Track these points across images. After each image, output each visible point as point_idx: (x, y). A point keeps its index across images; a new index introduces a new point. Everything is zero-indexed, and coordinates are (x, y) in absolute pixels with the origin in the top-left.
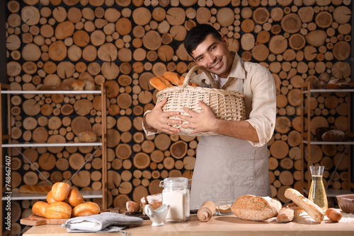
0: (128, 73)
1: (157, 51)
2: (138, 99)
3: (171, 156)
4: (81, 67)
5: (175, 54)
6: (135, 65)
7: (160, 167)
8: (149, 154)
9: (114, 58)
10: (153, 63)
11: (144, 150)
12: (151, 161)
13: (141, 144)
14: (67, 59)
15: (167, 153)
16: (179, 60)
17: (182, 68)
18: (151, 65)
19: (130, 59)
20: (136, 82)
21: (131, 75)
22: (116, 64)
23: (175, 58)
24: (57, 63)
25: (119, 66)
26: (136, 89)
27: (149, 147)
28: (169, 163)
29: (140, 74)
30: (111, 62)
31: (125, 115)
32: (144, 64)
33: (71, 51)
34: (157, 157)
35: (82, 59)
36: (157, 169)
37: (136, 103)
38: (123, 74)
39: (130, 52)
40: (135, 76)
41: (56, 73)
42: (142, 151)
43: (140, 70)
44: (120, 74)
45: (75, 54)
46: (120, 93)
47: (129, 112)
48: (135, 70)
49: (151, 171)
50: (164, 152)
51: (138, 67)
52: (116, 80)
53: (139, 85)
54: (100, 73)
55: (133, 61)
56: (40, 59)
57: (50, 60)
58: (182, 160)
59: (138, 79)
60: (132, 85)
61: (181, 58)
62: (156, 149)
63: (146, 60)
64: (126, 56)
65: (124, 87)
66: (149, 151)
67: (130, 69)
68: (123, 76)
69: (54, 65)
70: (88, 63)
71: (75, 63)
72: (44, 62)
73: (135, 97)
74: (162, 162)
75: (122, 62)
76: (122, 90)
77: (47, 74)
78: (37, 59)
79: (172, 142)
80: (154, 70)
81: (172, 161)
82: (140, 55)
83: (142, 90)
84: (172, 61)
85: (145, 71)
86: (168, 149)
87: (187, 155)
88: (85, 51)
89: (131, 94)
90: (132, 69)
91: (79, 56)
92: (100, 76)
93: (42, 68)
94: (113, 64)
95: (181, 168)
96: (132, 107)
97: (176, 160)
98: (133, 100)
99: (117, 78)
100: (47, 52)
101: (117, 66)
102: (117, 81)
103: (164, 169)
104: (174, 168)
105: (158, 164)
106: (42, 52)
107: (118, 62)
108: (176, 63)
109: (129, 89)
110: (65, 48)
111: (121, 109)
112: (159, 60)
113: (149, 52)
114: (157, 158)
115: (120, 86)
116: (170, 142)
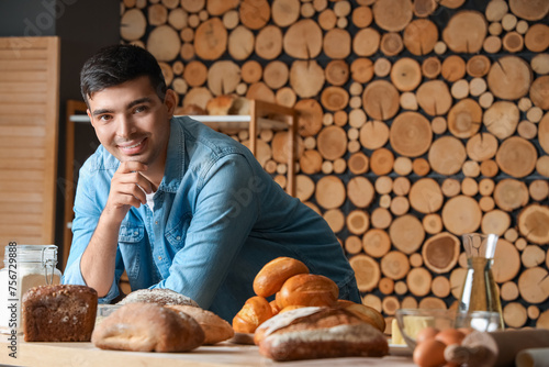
0: (342, 82)
1: (401, 33)
2: (358, 140)
3: (423, 266)
4: (251, 72)
5: (440, 39)
6: (356, 66)
7: (401, 288)
8: (378, 260)
9: (315, 52)
10: (392, 61)
11: (368, 249)
12: (382, 276)
13: (361, 237)
14: (226, 56)
15: (416, 260)
16: (449, 52)
17: (453, 70)
18: (388, 64)
19: (346, 52)
20: (356, 102)
21: (346, 86)
22: (319, 63)
23: (440, 48)
24: (208, 64)
25: (324, 68)
26: (357, 118)
27: (378, 245)
28: (419, 282)
29: (364, 86)
30: (309, 60)
31: (333, 173)
32: (374, 62)
33: (235, 38)
34: (394, 266)
35: (253, 56)
36: (393, 294)
37: (354, 147)
38: (331, 85)
39: (346, 36)
40: (355, 89)
41: (205, 85)
42: (362, 252)
43: (366, 76)
44: (326, 85)
45: (241, 44)
46: (323, 126)
47: (340, 166)
48: (356, 75)
49: (382, 297)
50: (408, 256)
51: (361, 71)
52: (317, 98)
53: (362, 108)
54: (288, 84)
55: (352, 57)
56: (179, 58)
57: (197, 58)
58: (447, 275)
59: (361, 96)
60: (348, 109)
61: (453, 47)
62: (393, 248)
63: (378, 54)
64: (338, 46)
65: (333, 113)
66: (377, 253)
67: (346, 75)
68: (330, 89)
69: (202, 68)
70: (264, 63)
71: (240, 63)
72: (185, 63)
73: (353, 134)
74: (404, 279)
75: (330, 60)
76: (328, 119)
77: (190, 88)
78: (172, 56)
79: (427, 236)
80: (395, 75)
81: (426, 277)
82: (366, 42)
83: (369, 119)
84: (432, 53)
85: (374, 77)
86: (419, 251)
87: (457, 266)
88: (261, 37)
89: (346, 127)
90: (350, 74)
91: (250, 50)
92: (286, 90)
93: (180, 76)
94: (313, 64)
95: (445, 294)
96: (346, 156)
97: (434, 275)
98: (349, 140)
99: (320, 93)
100: (192, 43)
101: (319, 69)
102: (319, 102)
103: (409, 293)
104: (430, 294)
105: (395, 282)
106: (182, 42)
107: (322, 60)
108: (442, 58)
109: (341, 118)
110: (224, 34)
111: (324, 160)
112: (405, 53)
113: (386, 36)
114: (395, 270)
115: (325, 111)
116: (422, 236)
